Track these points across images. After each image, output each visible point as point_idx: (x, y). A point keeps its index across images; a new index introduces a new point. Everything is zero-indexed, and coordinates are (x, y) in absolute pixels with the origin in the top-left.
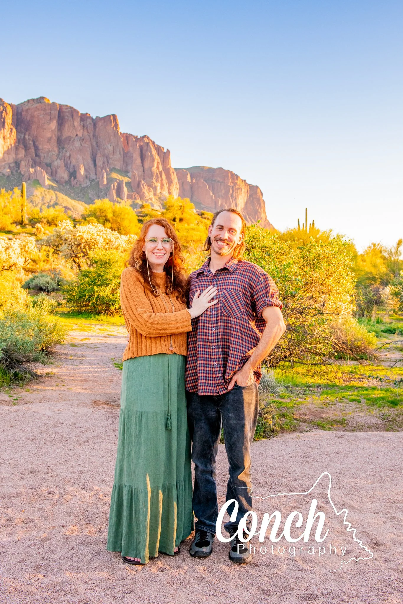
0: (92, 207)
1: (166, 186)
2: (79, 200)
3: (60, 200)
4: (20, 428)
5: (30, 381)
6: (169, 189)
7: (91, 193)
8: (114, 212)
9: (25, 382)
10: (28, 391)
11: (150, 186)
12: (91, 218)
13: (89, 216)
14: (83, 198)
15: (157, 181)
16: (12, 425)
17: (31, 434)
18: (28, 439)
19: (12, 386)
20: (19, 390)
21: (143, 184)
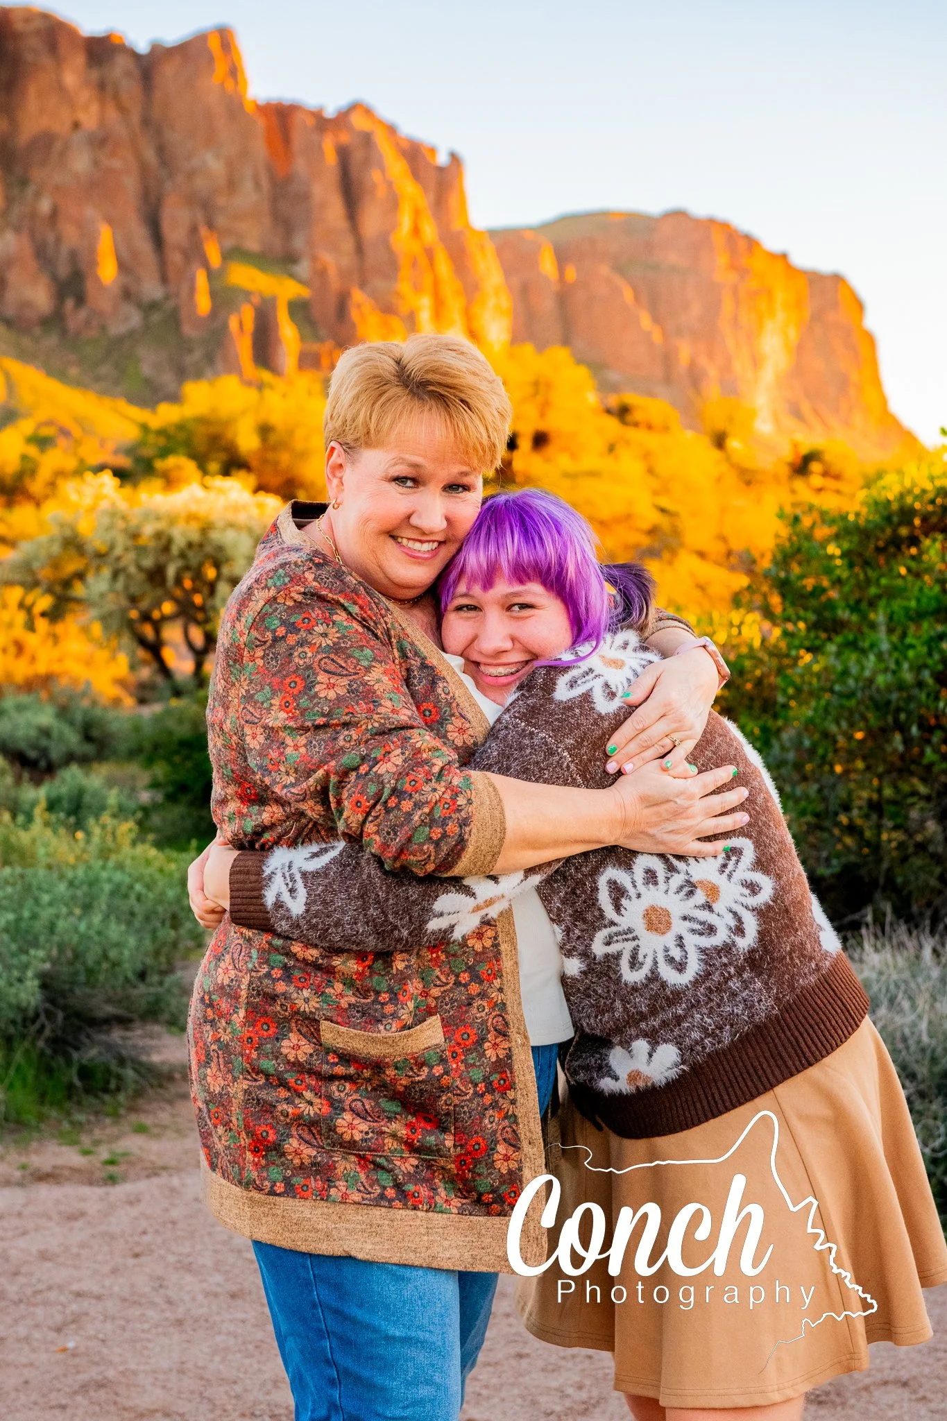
0: (167, 415)
1: (455, 306)
2: (104, 393)
3: (26, 397)
4: (171, 1259)
5: (139, 1093)
6: (468, 317)
7: (148, 360)
8: (265, 430)
9: (121, 1097)
10: (141, 1130)
11: (387, 309)
12: (171, 461)
13: (165, 453)
14: (117, 382)
15: (417, 288)
16: (137, 1250)
17: (218, 1278)
18: (216, 1295)
19: (80, 1117)
20: (108, 1128)
21: (359, 306)
